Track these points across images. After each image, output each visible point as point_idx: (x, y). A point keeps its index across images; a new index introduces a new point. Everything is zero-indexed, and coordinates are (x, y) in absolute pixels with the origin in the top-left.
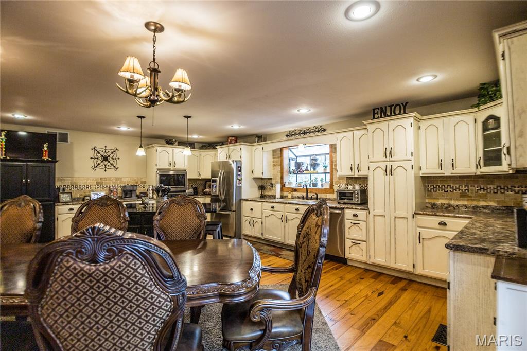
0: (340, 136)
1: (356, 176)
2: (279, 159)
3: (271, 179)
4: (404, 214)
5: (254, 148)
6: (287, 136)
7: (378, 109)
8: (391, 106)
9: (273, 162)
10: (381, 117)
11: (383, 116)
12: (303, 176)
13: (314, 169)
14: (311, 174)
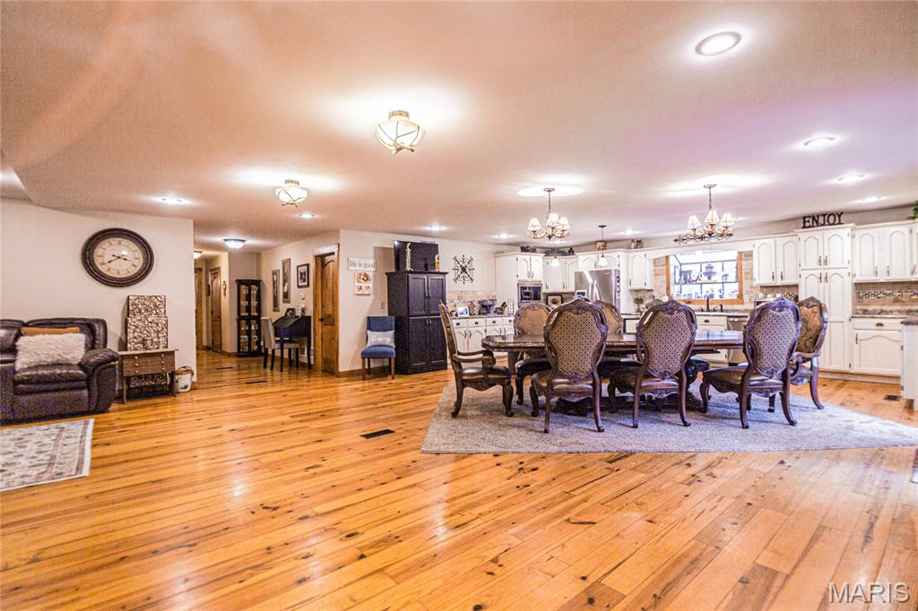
0: (758, 243)
1: (778, 284)
2: (665, 268)
3: (652, 290)
4: (839, 318)
5: (631, 255)
6: (675, 240)
7: (810, 217)
8: (824, 215)
9: (655, 270)
10: (813, 227)
11: (815, 224)
12: (690, 286)
13: (709, 278)
14: (701, 284)
